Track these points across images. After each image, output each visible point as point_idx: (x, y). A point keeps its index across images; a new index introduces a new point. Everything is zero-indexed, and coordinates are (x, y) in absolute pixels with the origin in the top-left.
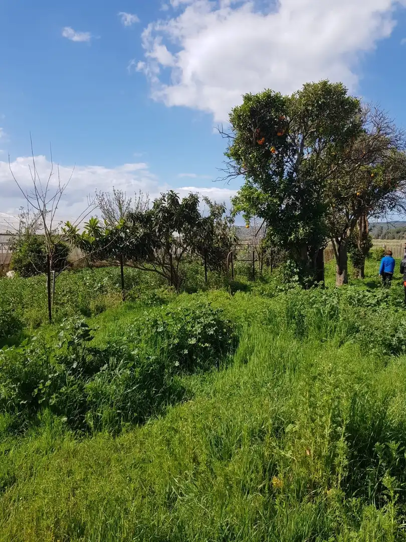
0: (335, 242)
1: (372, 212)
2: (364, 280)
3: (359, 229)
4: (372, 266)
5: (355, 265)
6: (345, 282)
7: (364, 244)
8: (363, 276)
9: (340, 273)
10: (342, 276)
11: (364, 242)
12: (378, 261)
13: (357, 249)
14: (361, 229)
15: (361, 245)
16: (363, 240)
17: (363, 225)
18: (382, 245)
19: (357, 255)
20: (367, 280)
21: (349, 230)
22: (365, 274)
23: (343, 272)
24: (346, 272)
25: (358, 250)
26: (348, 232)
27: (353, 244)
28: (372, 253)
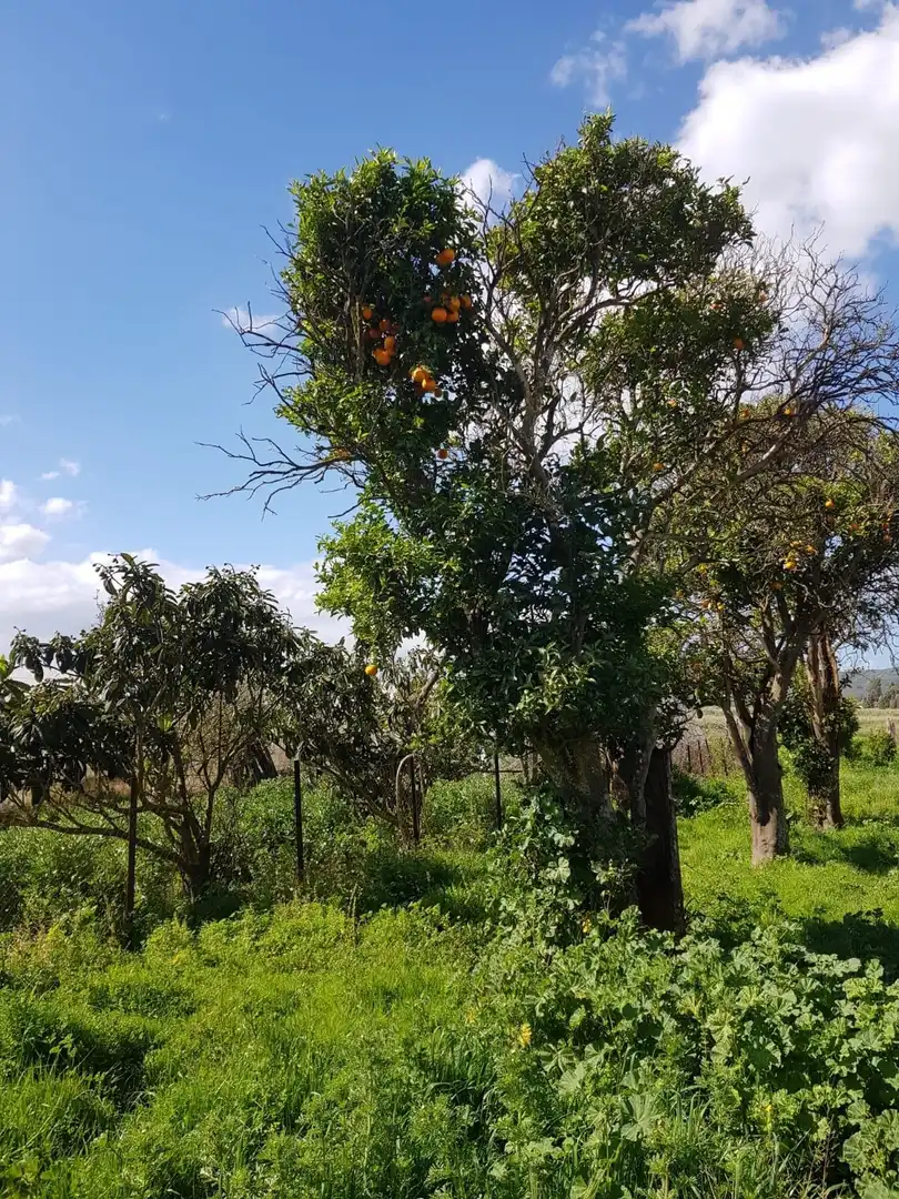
0: (736, 718)
1: (846, 631)
2: (844, 834)
3: (811, 679)
4: (865, 785)
5: (810, 788)
6: (781, 848)
7: (832, 724)
8: (839, 820)
9: (763, 821)
10: (770, 827)
11: (832, 717)
12: (880, 769)
13: (811, 740)
14: (816, 680)
15: (822, 726)
16: (827, 711)
17: (821, 667)
18: (883, 722)
19: (815, 757)
20: (853, 836)
21: (775, 682)
22: (843, 811)
23: (773, 817)
24: (782, 811)
25: (816, 742)
26: (775, 689)
27: (799, 722)
28: (860, 745)
